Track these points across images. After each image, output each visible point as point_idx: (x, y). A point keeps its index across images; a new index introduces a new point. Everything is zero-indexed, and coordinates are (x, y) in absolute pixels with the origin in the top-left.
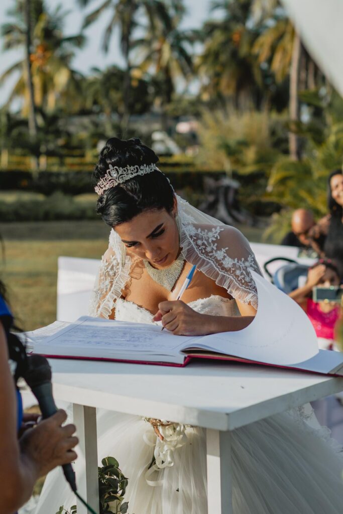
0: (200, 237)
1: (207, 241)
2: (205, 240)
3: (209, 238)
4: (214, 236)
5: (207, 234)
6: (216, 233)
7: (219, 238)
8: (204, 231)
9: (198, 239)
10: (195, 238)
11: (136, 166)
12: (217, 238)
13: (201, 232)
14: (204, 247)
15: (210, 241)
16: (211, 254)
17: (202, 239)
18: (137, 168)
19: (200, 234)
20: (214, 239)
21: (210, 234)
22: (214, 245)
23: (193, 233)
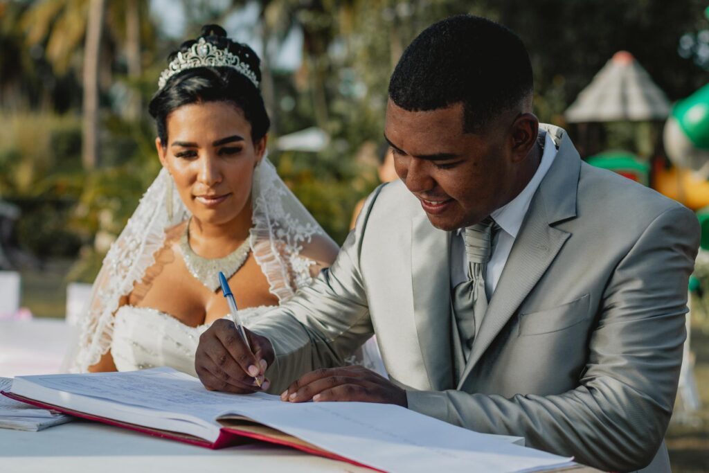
0: (285, 225)
1: (292, 236)
2: (290, 234)
3: (296, 233)
4: (303, 234)
5: (297, 225)
6: (309, 231)
7: (309, 241)
8: (294, 220)
9: (281, 227)
10: (277, 224)
11: (236, 57)
12: (306, 239)
13: (289, 220)
14: (283, 242)
15: (296, 238)
16: (287, 257)
17: (286, 230)
18: (236, 60)
19: (287, 222)
20: (302, 239)
21: (300, 229)
22: (298, 246)
23: (277, 216)
